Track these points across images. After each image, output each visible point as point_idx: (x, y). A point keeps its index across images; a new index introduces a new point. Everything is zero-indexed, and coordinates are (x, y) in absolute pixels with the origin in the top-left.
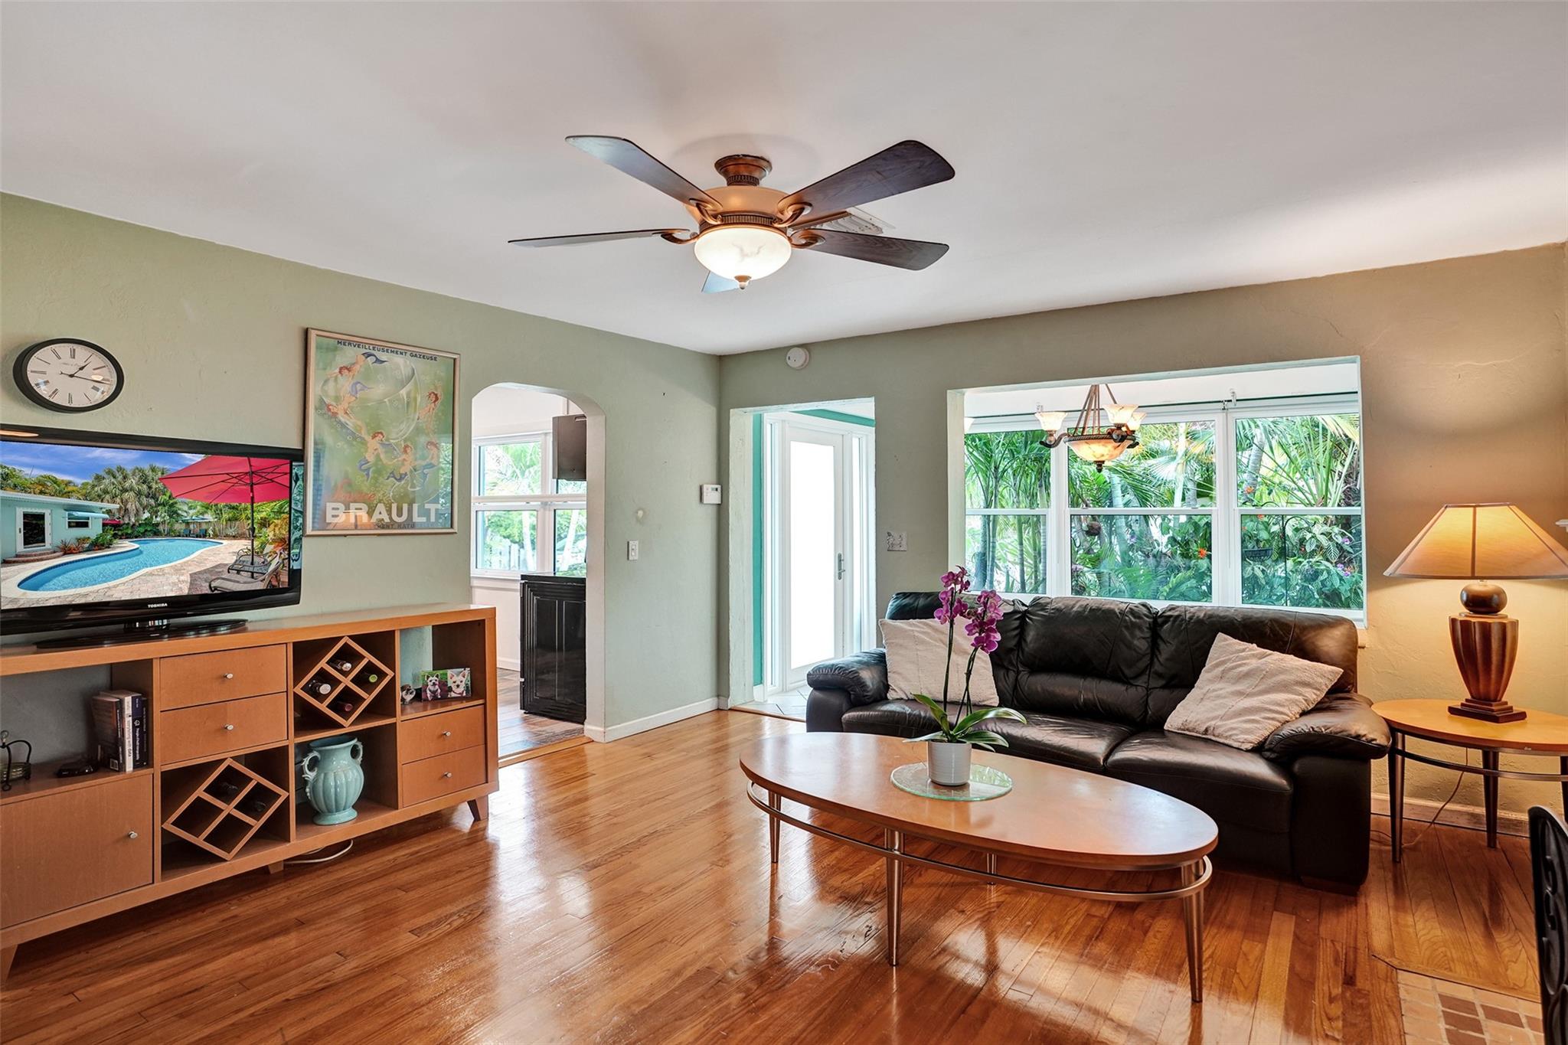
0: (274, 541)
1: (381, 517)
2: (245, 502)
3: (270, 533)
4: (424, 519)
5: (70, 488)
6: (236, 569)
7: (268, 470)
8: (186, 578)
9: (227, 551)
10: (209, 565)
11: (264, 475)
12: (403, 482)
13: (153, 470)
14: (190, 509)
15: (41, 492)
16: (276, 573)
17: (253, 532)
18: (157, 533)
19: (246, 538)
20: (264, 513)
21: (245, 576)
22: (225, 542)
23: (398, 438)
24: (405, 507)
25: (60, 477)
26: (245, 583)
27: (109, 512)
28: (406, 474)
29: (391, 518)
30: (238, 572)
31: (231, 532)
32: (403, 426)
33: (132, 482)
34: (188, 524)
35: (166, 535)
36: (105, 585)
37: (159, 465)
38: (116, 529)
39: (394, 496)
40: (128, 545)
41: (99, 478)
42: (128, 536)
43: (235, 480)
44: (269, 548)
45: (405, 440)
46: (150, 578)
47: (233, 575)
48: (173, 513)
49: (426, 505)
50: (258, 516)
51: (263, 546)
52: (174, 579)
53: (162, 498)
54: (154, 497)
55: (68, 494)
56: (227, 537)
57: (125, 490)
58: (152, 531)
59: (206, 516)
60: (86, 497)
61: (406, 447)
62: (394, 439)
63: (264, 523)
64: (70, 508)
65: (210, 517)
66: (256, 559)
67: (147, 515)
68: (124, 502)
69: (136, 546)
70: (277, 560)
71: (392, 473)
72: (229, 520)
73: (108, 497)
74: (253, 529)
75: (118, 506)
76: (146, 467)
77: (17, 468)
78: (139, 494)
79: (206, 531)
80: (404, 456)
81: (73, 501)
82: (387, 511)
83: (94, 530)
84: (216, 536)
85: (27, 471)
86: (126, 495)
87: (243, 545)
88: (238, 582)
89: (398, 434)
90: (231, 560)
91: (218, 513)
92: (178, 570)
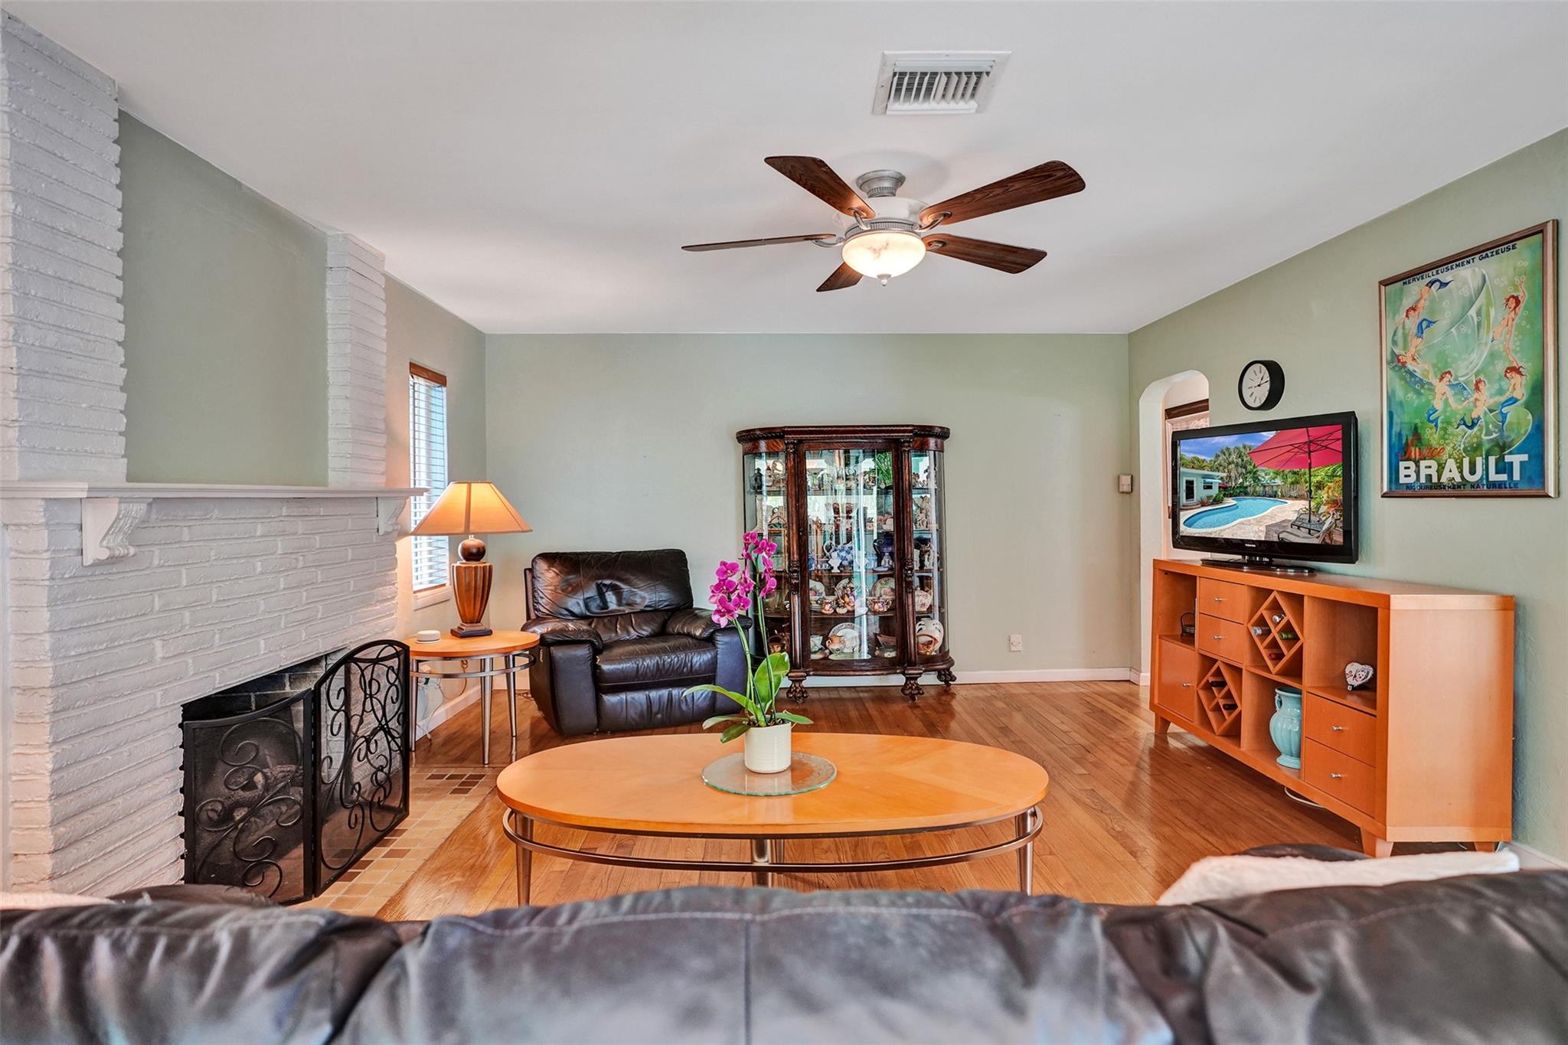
0: (1328, 502)
1: (1451, 475)
2: (1305, 467)
3: (1324, 495)
4: (1504, 477)
5: (1205, 464)
6: (1297, 525)
7: (1323, 438)
8: (1263, 528)
9: (1290, 510)
10: (1278, 520)
11: (1319, 443)
12: (1476, 429)
13: (1245, 447)
14: (1266, 475)
15: (1193, 468)
16: (1329, 532)
17: (1311, 494)
18: (1246, 494)
19: (1305, 499)
20: (1320, 477)
21: (1303, 532)
22: (1289, 502)
23: (1467, 374)
24: (1479, 461)
25: (1201, 457)
26: (1304, 538)
27: (1222, 479)
28: (1479, 418)
29: (1462, 477)
30: (1299, 527)
31: (1294, 493)
32: (1474, 356)
33: (1234, 456)
34: (1265, 487)
35: (1252, 495)
36: (1219, 528)
37: (1248, 443)
38: (1226, 491)
39: (1465, 450)
40: (1230, 502)
41: (1217, 456)
42: (1231, 496)
43: (1297, 450)
44: (1323, 509)
45: (1477, 374)
46: (1242, 526)
47: (1295, 530)
48: (1256, 479)
49: (1506, 457)
50: (1314, 480)
51: (1318, 508)
52: (1256, 528)
53: (1250, 468)
54: (1245, 468)
55: (1202, 468)
56: (1291, 497)
57: (1229, 464)
58: (1242, 492)
59: (1276, 481)
60: (1212, 469)
61: (1478, 382)
62: (1462, 377)
63: (1320, 486)
64: (1205, 477)
65: (1278, 481)
66: (1312, 517)
67: (1241, 480)
68: (1229, 472)
69: (1235, 502)
70: (1330, 520)
71: (1463, 419)
72: (1292, 483)
73: (1221, 468)
74: (1310, 491)
75: (1225, 475)
76: (1241, 446)
77: (1184, 454)
78: (1237, 465)
79: (1276, 492)
80: (1476, 395)
81: (1205, 472)
82: (1458, 468)
83: (1214, 492)
84: (1283, 496)
85: (1187, 455)
86: (1230, 467)
87: (1302, 504)
88: (1298, 536)
89: (1468, 368)
90: (1293, 517)
91: (1285, 478)
92: (1258, 522)
